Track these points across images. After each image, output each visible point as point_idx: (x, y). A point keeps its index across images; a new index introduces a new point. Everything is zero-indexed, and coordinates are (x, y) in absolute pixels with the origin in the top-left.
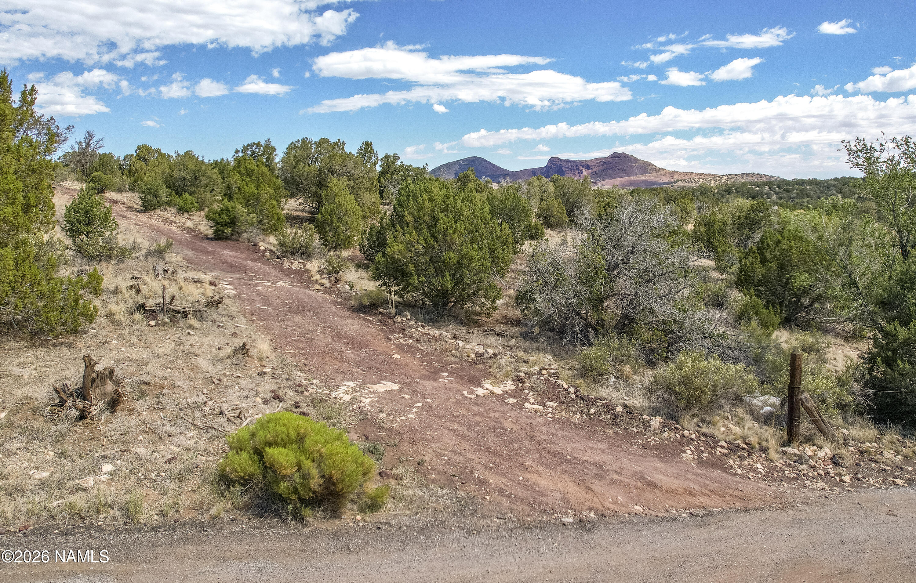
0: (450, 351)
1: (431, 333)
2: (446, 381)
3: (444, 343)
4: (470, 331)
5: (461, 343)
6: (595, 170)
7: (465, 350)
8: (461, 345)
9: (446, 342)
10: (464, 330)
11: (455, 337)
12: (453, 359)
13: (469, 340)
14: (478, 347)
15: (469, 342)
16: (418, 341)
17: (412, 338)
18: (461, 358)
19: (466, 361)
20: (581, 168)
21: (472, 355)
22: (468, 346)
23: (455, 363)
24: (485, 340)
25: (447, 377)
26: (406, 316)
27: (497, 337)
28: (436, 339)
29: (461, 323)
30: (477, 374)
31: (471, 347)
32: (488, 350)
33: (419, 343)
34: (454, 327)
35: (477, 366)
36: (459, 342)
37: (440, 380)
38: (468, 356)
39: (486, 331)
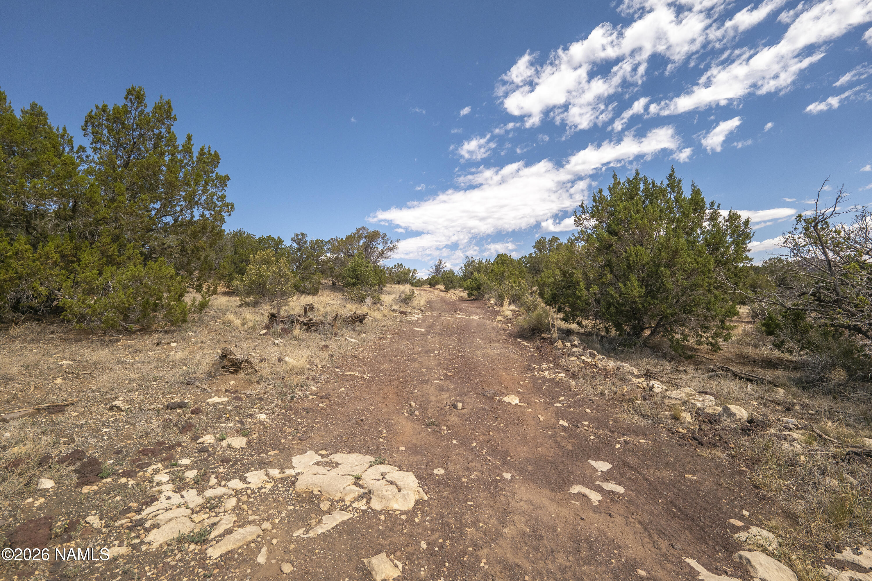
0: (631, 401)
1: (601, 364)
2: (595, 497)
3: (619, 383)
4: (681, 368)
5: (658, 387)
7: (668, 402)
8: (657, 390)
9: (625, 380)
10: (668, 366)
11: (648, 375)
12: (636, 420)
13: (678, 382)
14: (700, 397)
15: (678, 386)
16: (574, 376)
17: (566, 370)
18: (656, 421)
19: (669, 430)
21: (687, 417)
22: (675, 394)
23: (638, 431)
24: (714, 385)
25: (606, 476)
26: (571, 342)
27: (741, 383)
28: (606, 374)
29: (664, 356)
30: (709, 483)
31: (683, 396)
32: (734, 408)
33: (573, 379)
34: (652, 362)
35: (706, 453)
36: (652, 382)
37: (576, 489)
38: (676, 418)
39: (713, 371)
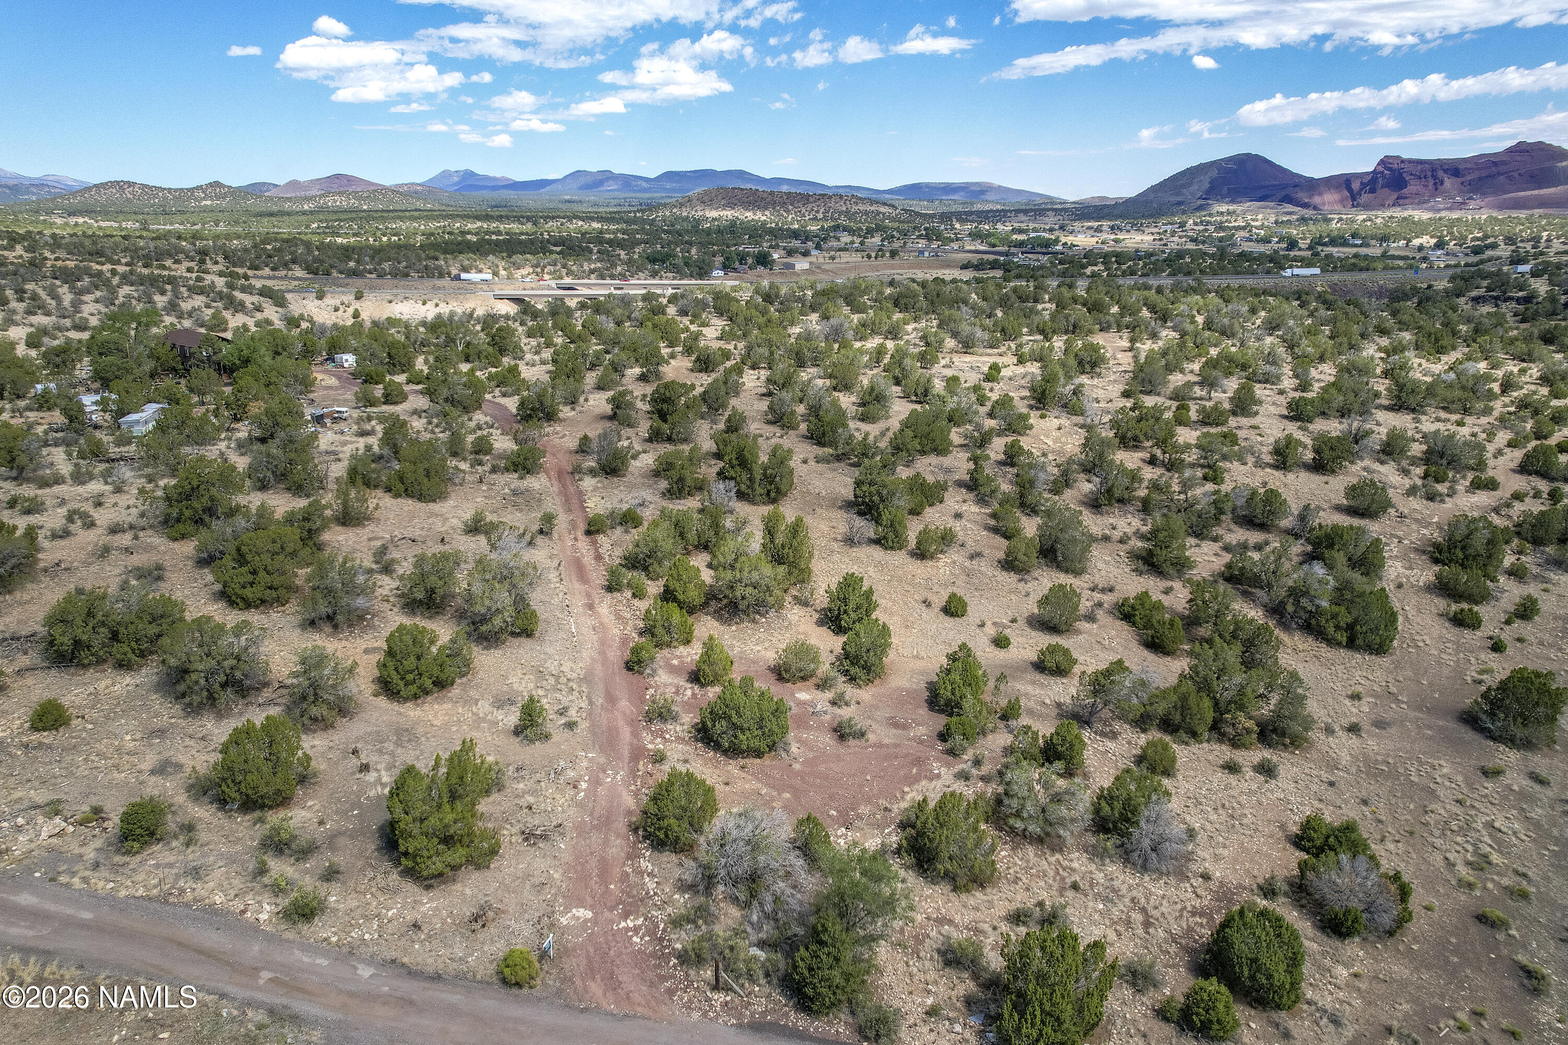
6: (1469, 178)
20: (1441, 174)
